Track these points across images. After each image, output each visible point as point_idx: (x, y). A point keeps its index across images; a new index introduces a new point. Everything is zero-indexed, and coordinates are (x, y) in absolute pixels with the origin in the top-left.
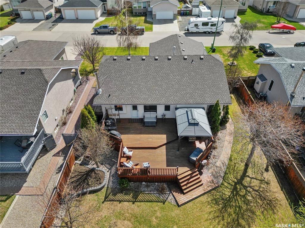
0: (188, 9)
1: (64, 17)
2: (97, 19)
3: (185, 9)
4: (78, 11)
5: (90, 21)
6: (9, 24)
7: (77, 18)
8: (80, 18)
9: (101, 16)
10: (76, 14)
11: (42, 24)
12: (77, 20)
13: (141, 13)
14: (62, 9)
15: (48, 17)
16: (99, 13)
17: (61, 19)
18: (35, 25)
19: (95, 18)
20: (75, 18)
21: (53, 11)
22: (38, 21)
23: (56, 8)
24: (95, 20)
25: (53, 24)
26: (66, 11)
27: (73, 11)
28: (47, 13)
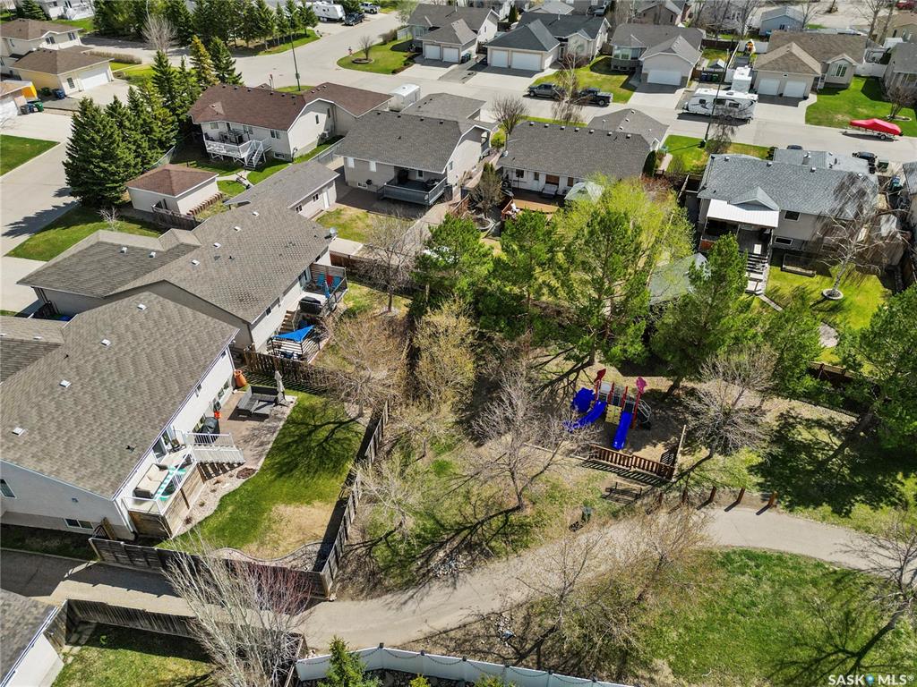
0: (716, 70)
1: (488, 62)
2: (543, 71)
3: (712, 70)
4: (515, 55)
5: (529, 74)
6: (405, 65)
7: (509, 67)
8: (513, 67)
9: (552, 66)
10: (510, 60)
11: (453, 70)
12: (509, 70)
13: (625, 68)
14: (489, 48)
15: (464, 60)
16: (548, 61)
17: (483, 66)
18: (442, 71)
19: (538, 69)
20: (506, 66)
21: (473, 49)
22: (447, 64)
23: (479, 44)
24: (538, 72)
25: (470, 72)
26: (495, 52)
27: (505, 53)
28: (463, 53)
